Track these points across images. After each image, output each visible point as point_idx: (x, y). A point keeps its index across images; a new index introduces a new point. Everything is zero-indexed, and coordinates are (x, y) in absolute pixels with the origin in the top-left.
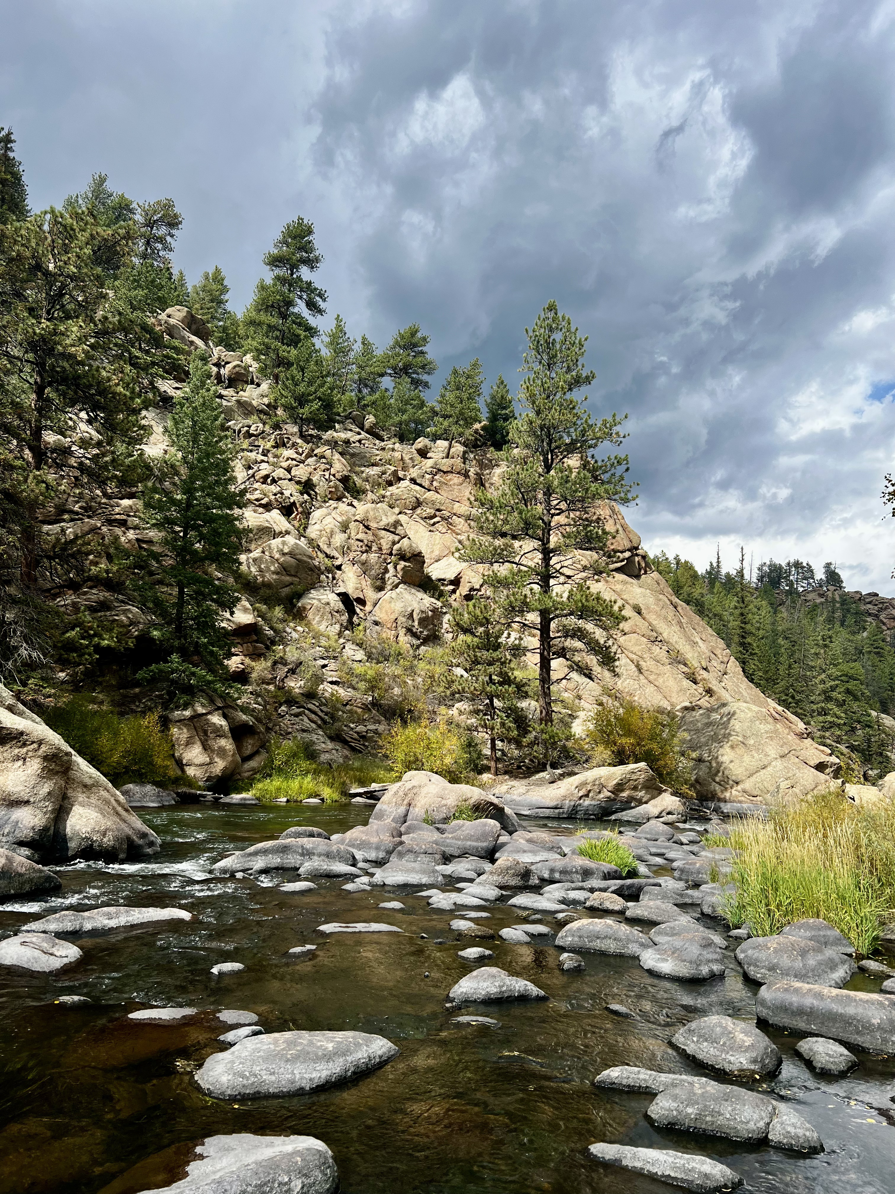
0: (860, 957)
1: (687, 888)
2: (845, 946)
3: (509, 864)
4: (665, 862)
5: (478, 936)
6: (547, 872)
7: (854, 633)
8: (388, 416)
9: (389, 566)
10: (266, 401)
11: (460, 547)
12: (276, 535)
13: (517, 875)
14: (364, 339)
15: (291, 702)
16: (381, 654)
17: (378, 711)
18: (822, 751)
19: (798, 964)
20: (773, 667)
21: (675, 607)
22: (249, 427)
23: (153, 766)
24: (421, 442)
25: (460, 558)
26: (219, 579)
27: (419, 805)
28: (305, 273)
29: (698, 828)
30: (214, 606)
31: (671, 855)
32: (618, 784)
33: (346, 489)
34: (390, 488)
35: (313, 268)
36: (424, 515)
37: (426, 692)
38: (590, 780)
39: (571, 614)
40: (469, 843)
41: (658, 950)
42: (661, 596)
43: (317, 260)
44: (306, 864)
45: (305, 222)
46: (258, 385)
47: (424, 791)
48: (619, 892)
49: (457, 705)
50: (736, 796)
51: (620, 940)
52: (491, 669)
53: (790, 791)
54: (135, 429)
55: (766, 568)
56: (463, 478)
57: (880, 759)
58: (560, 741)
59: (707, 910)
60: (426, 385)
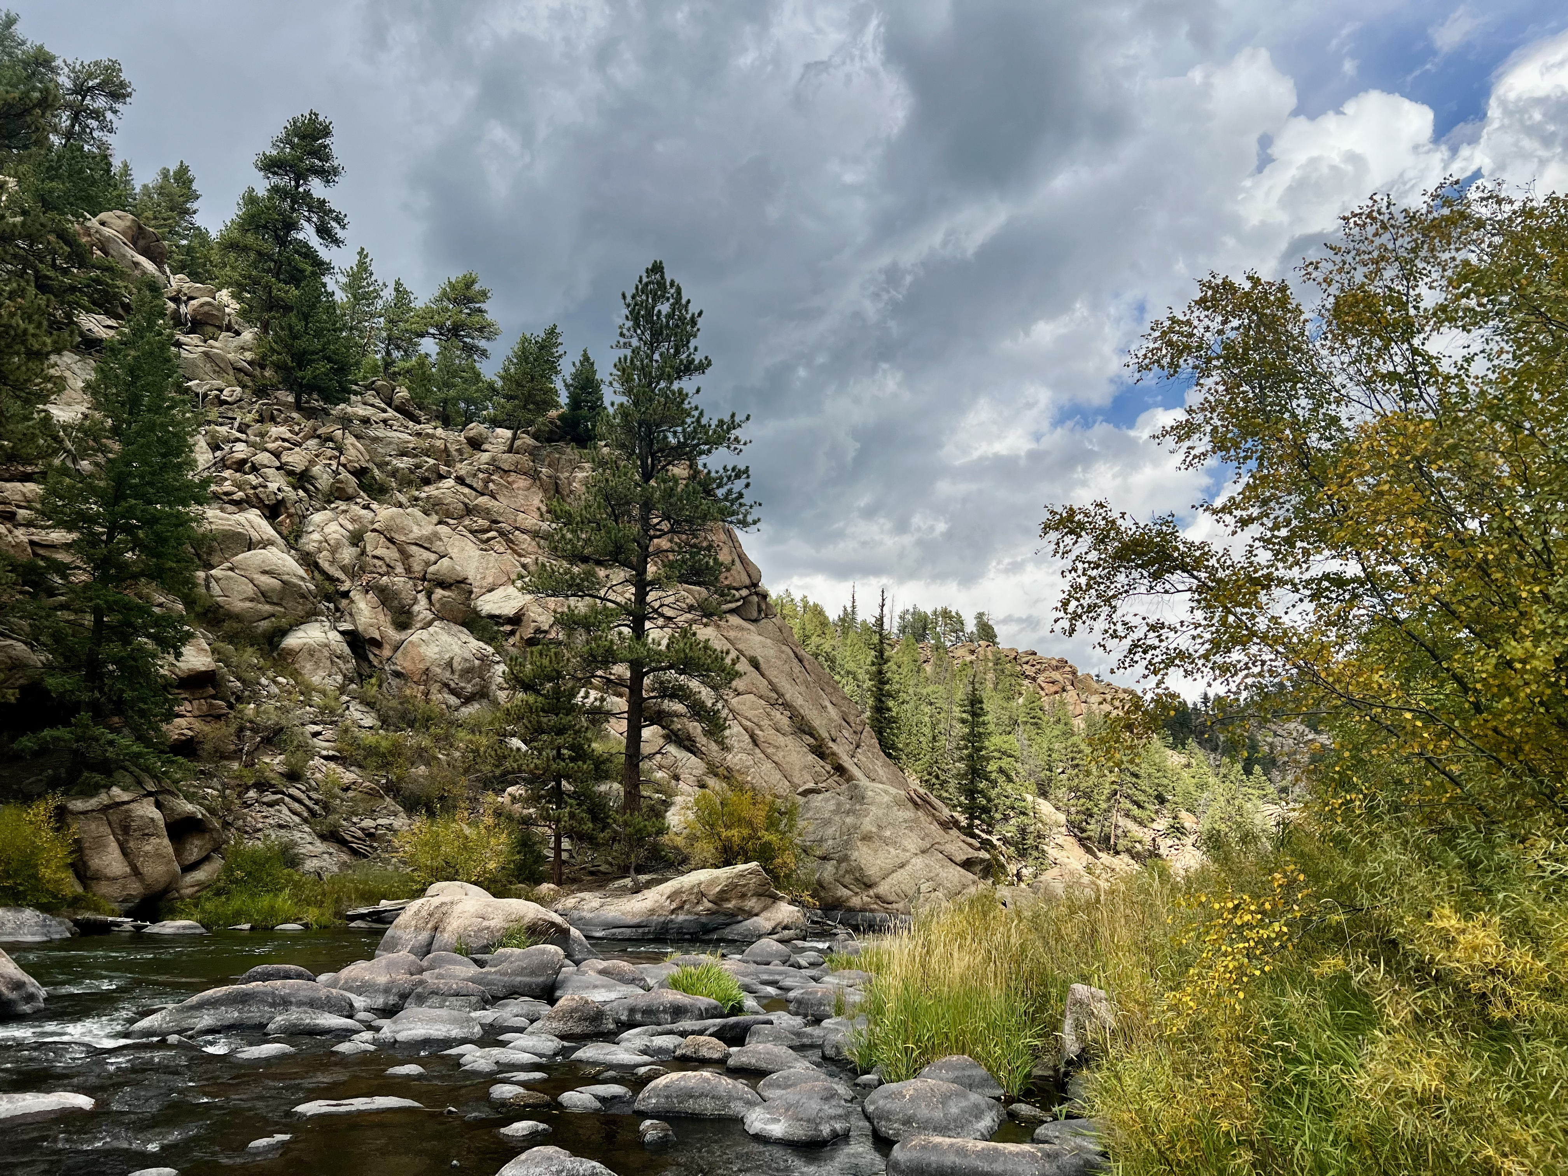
0: (1010, 1100)
1: (806, 1025)
2: (992, 1087)
3: (573, 1004)
4: (779, 992)
5: (528, 1105)
6: (626, 1013)
7: (1008, 699)
8: (428, 390)
9: (419, 596)
10: (249, 355)
11: (524, 573)
12: (251, 545)
13: (585, 1020)
14: (398, 284)
15: (263, 785)
16: (403, 717)
17: (394, 798)
18: (970, 845)
19: (938, 1114)
20: (913, 739)
21: (801, 661)
22: (221, 391)
23: (37, 879)
24: (476, 428)
25: (523, 588)
26: (160, 605)
27: (449, 928)
28: (316, 187)
29: (821, 945)
30: (150, 645)
31: (788, 982)
32: (722, 891)
33: (361, 486)
34: (426, 489)
35: (328, 181)
36: (475, 527)
37: (466, 771)
38: (687, 886)
39: (671, 667)
40: (519, 979)
41: (768, 1108)
42: (784, 648)
43: (335, 171)
44: (279, 1018)
45: (321, 118)
46: (238, 333)
47: (457, 909)
48: (719, 1034)
49: (509, 789)
50: (868, 903)
51: (719, 1098)
52: (560, 741)
53: (933, 895)
54: (38, 380)
55: (909, 617)
56: (530, 481)
57: (1035, 854)
58: (650, 836)
59: (830, 1052)
60: (484, 353)
